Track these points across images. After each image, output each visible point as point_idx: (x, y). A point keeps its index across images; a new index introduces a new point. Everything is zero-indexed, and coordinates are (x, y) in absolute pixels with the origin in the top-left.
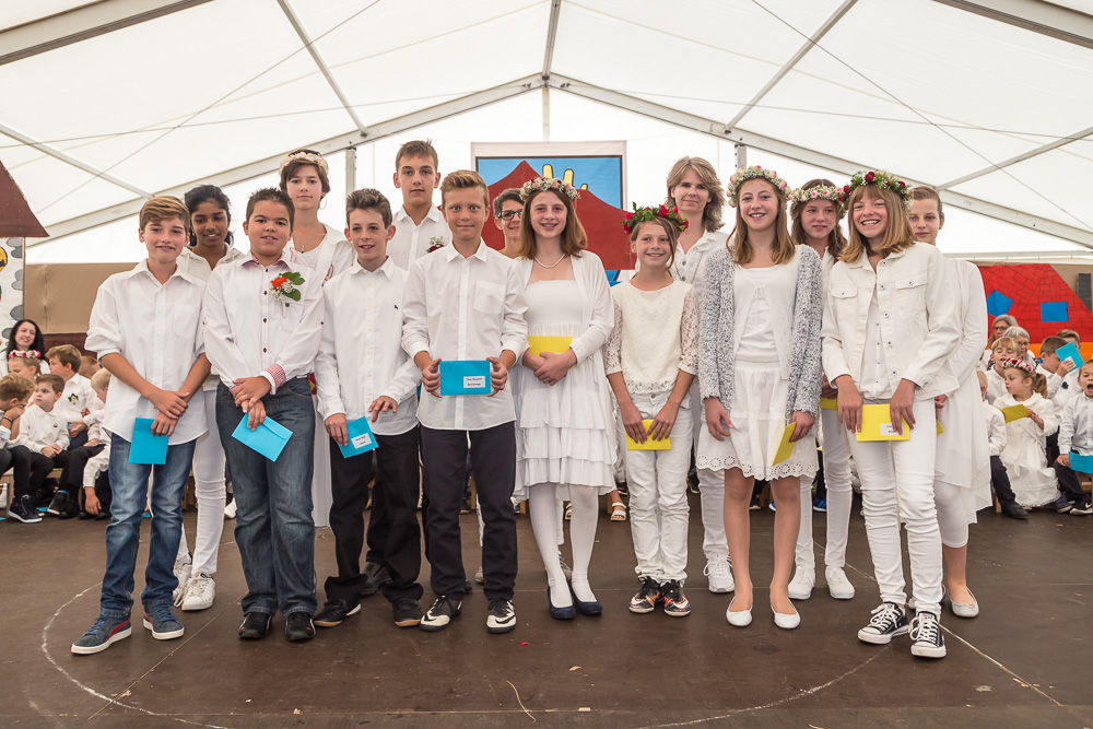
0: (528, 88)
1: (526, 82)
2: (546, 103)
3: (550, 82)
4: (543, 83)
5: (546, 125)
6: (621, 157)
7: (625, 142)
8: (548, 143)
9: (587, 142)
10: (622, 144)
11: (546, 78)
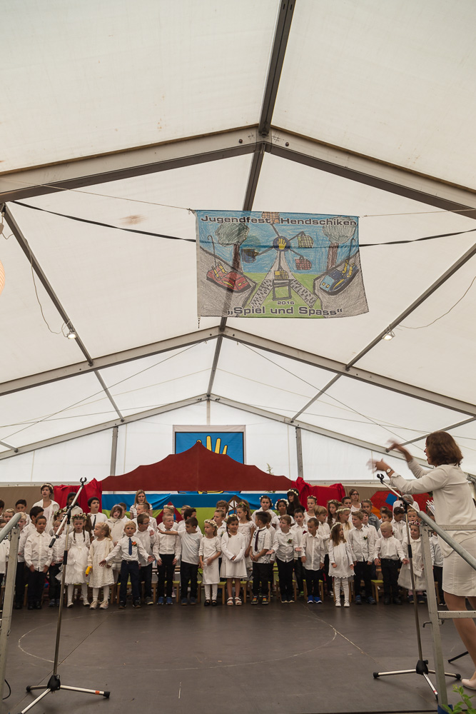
0: (200, 400)
1: (200, 398)
2: (209, 407)
3: (210, 398)
4: (207, 398)
5: (209, 417)
8: (210, 425)
10: (244, 427)
11: (209, 396)
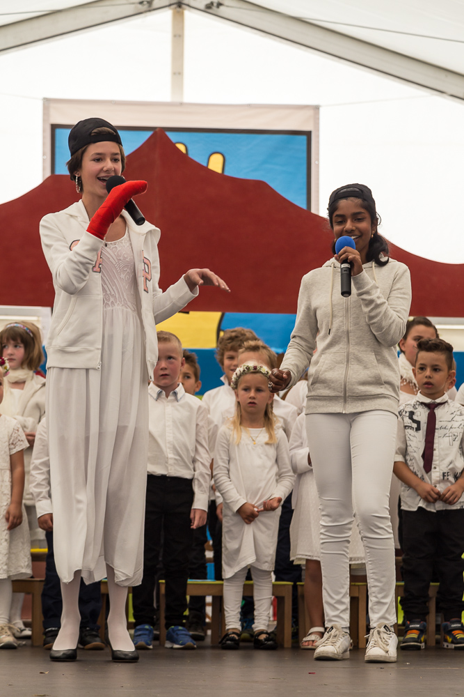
0: (149, 7)
2: (178, 36)
5: (178, 73)
6: (308, 134)
7: (317, 108)
8: (181, 104)
9: (249, 106)
10: (311, 112)
